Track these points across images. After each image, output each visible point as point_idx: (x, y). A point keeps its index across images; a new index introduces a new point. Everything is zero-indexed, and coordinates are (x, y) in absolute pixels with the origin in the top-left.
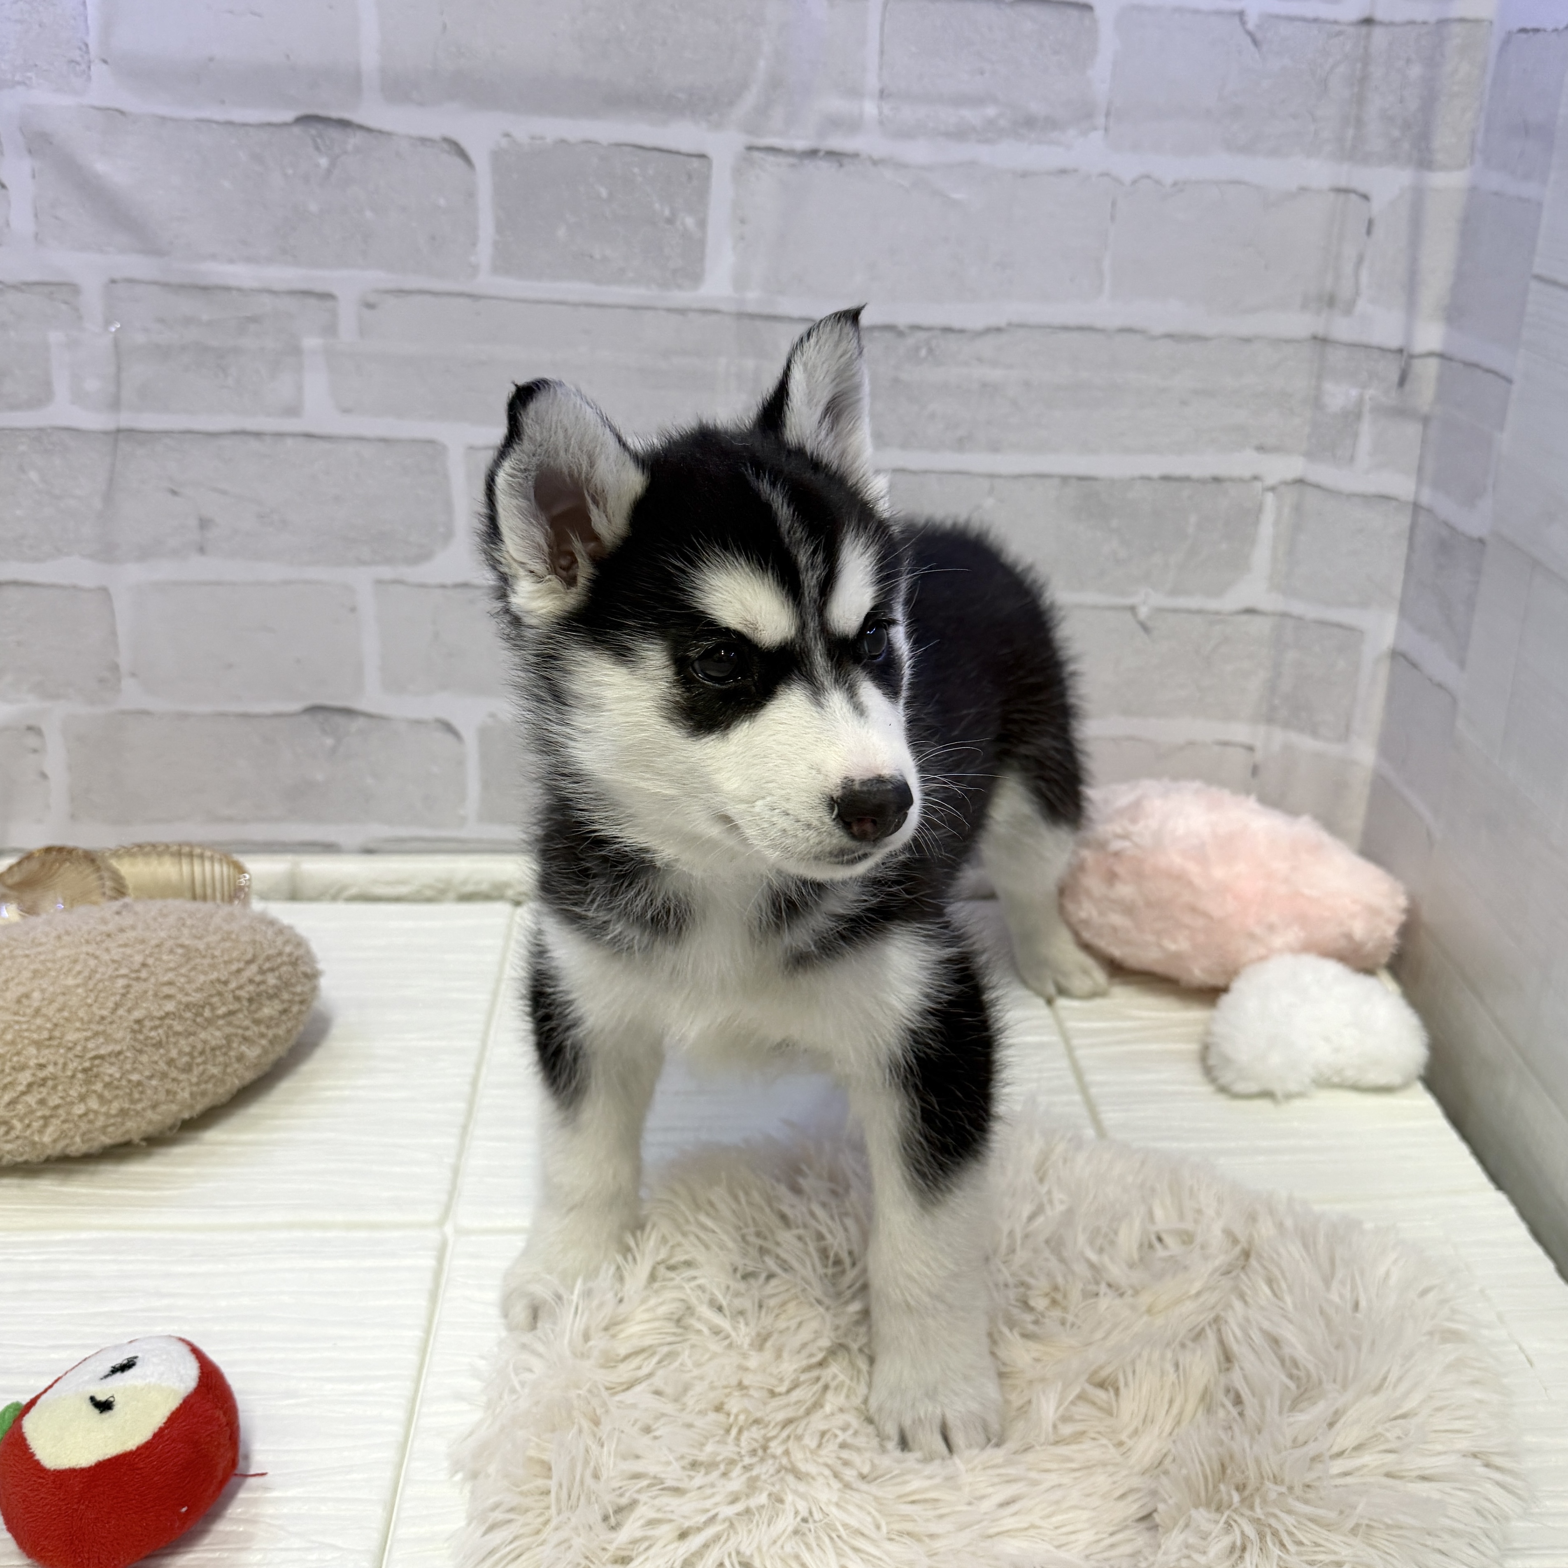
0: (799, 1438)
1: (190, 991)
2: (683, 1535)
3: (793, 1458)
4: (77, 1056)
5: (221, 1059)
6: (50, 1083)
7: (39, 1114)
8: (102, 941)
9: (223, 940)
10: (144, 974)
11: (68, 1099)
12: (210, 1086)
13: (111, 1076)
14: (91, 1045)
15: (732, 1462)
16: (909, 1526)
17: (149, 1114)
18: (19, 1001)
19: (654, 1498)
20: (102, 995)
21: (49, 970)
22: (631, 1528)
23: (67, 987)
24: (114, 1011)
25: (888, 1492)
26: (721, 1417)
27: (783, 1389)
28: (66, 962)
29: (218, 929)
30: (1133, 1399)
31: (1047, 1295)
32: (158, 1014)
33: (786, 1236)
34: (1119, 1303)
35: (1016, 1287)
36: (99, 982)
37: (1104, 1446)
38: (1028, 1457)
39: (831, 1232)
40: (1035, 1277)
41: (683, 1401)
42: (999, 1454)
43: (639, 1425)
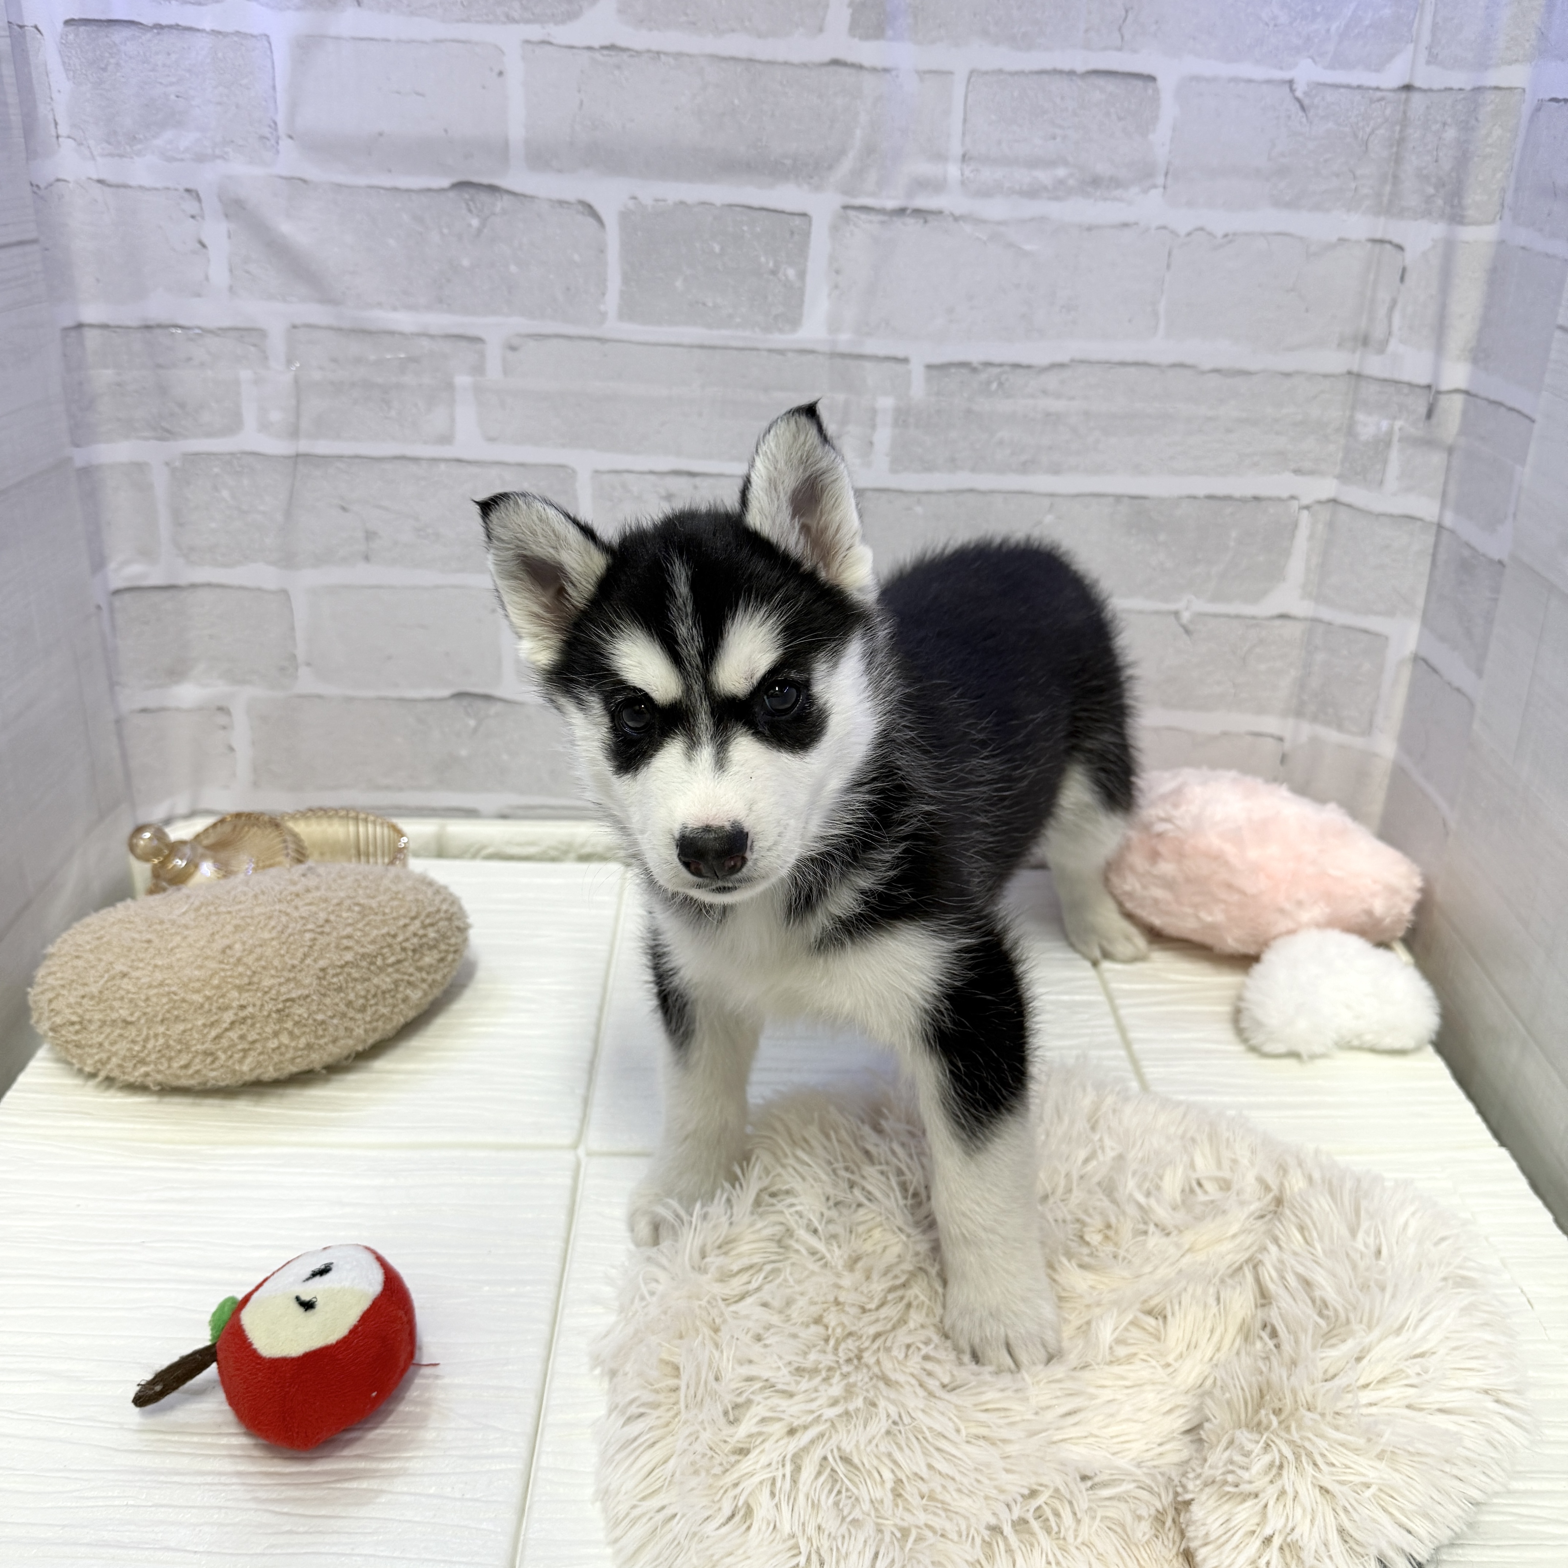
0: (888, 1350)
1: (365, 944)
2: (793, 1432)
3: (883, 1368)
4: (272, 999)
5: (390, 1001)
6: (249, 1021)
7: (240, 1047)
8: (292, 900)
9: (392, 899)
10: (327, 929)
11: (264, 1035)
12: (380, 1023)
13: (300, 1016)
14: (283, 989)
15: (832, 1370)
16: (985, 1431)
17: (331, 1046)
18: (223, 952)
19: (766, 1398)
20: (293, 947)
21: (249, 925)
22: (748, 1424)
23: (265, 940)
24: (302, 961)
25: (966, 1401)
26: (820, 1329)
27: (872, 1306)
28: (262, 918)
29: (388, 889)
30: (1179, 1327)
31: (1100, 1231)
32: (339, 963)
33: (870, 1171)
34: (1165, 1240)
35: (1073, 1223)
36: (290, 935)
37: (1154, 1367)
38: (1086, 1375)
39: (909, 1168)
40: (1090, 1216)
41: (788, 1313)
42: (1059, 1371)
43: (752, 1334)
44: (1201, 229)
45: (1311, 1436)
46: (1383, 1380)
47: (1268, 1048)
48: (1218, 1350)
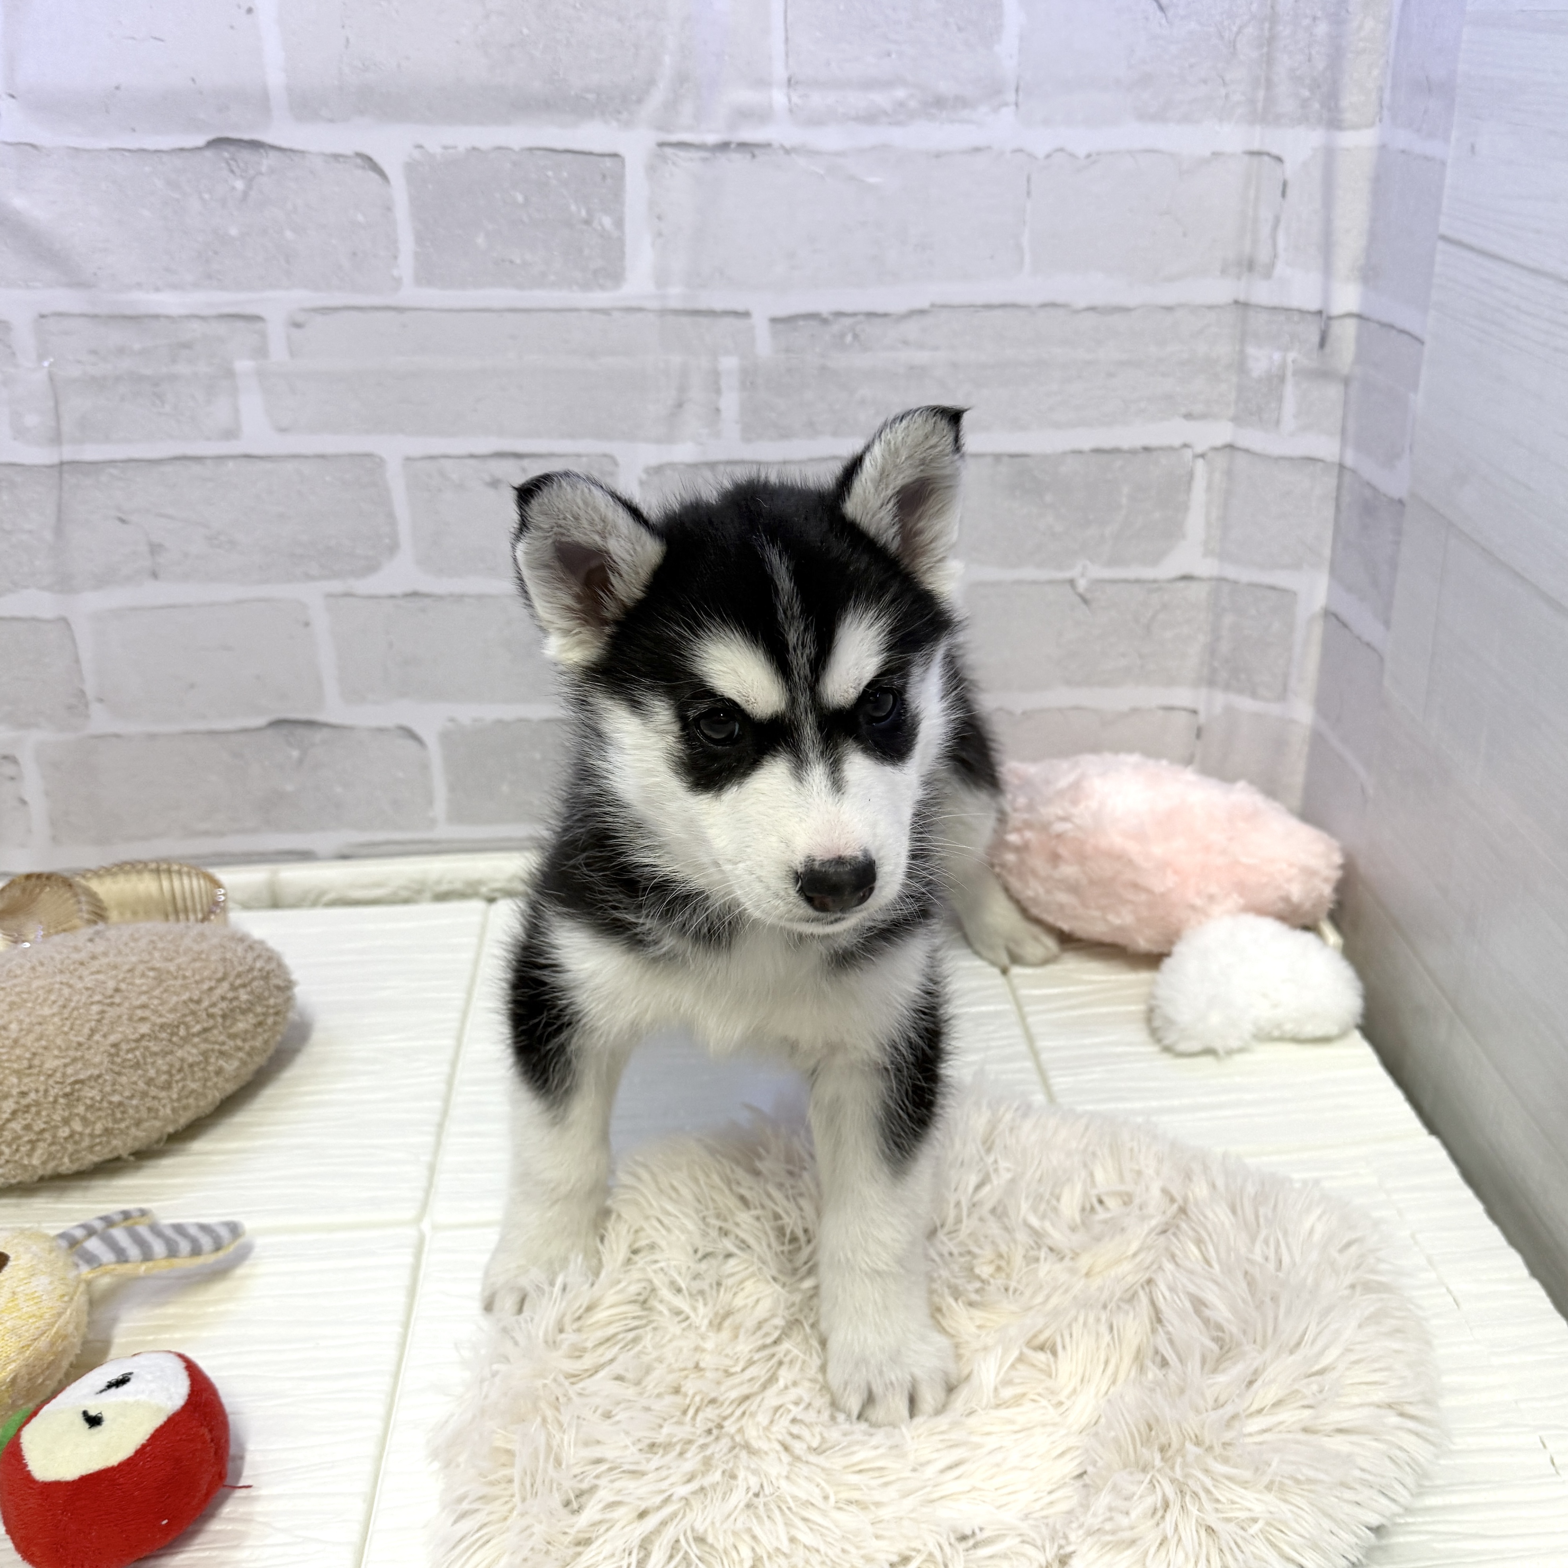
0: (753, 1415)
1: (164, 1012)
2: (642, 1515)
3: (746, 1436)
4: (57, 1083)
5: (199, 1074)
6: (33, 1109)
7: (26, 1139)
8: (75, 970)
9: (194, 960)
10: (117, 1000)
11: (53, 1124)
12: (191, 1101)
13: (92, 1099)
14: (69, 1071)
15: (690, 1442)
16: (855, 1495)
17: (133, 1131)
19: (612, 1481)
20: (78, 1022)
21: (25, 1001)
22: (591, 1512)
23: (44, 1017)
24: (90, 1037)
25: (836, 1463)
26: (678, 1399)
27: (738, 1369)
28: (41, 993)
29: (188, 950)
30: (1071, 1360)
31: (992, 1262)
32: (134, 1037)
33: (744, 1216)
34: (1058, 1267)
35: (961, 1256)
36: (73, 1010)
37: (1044, 1407)
38: (972, 1421)
39: (787, 1213)
40: (980, 1246)
41: (644, 1384)
42: (943, 1422)
43: (599, 1411)
44: (1061, 150)
45: (1196, 1472)
46: (1278, 1404)
47: (1182, 1046)
48: (1114, 1382)
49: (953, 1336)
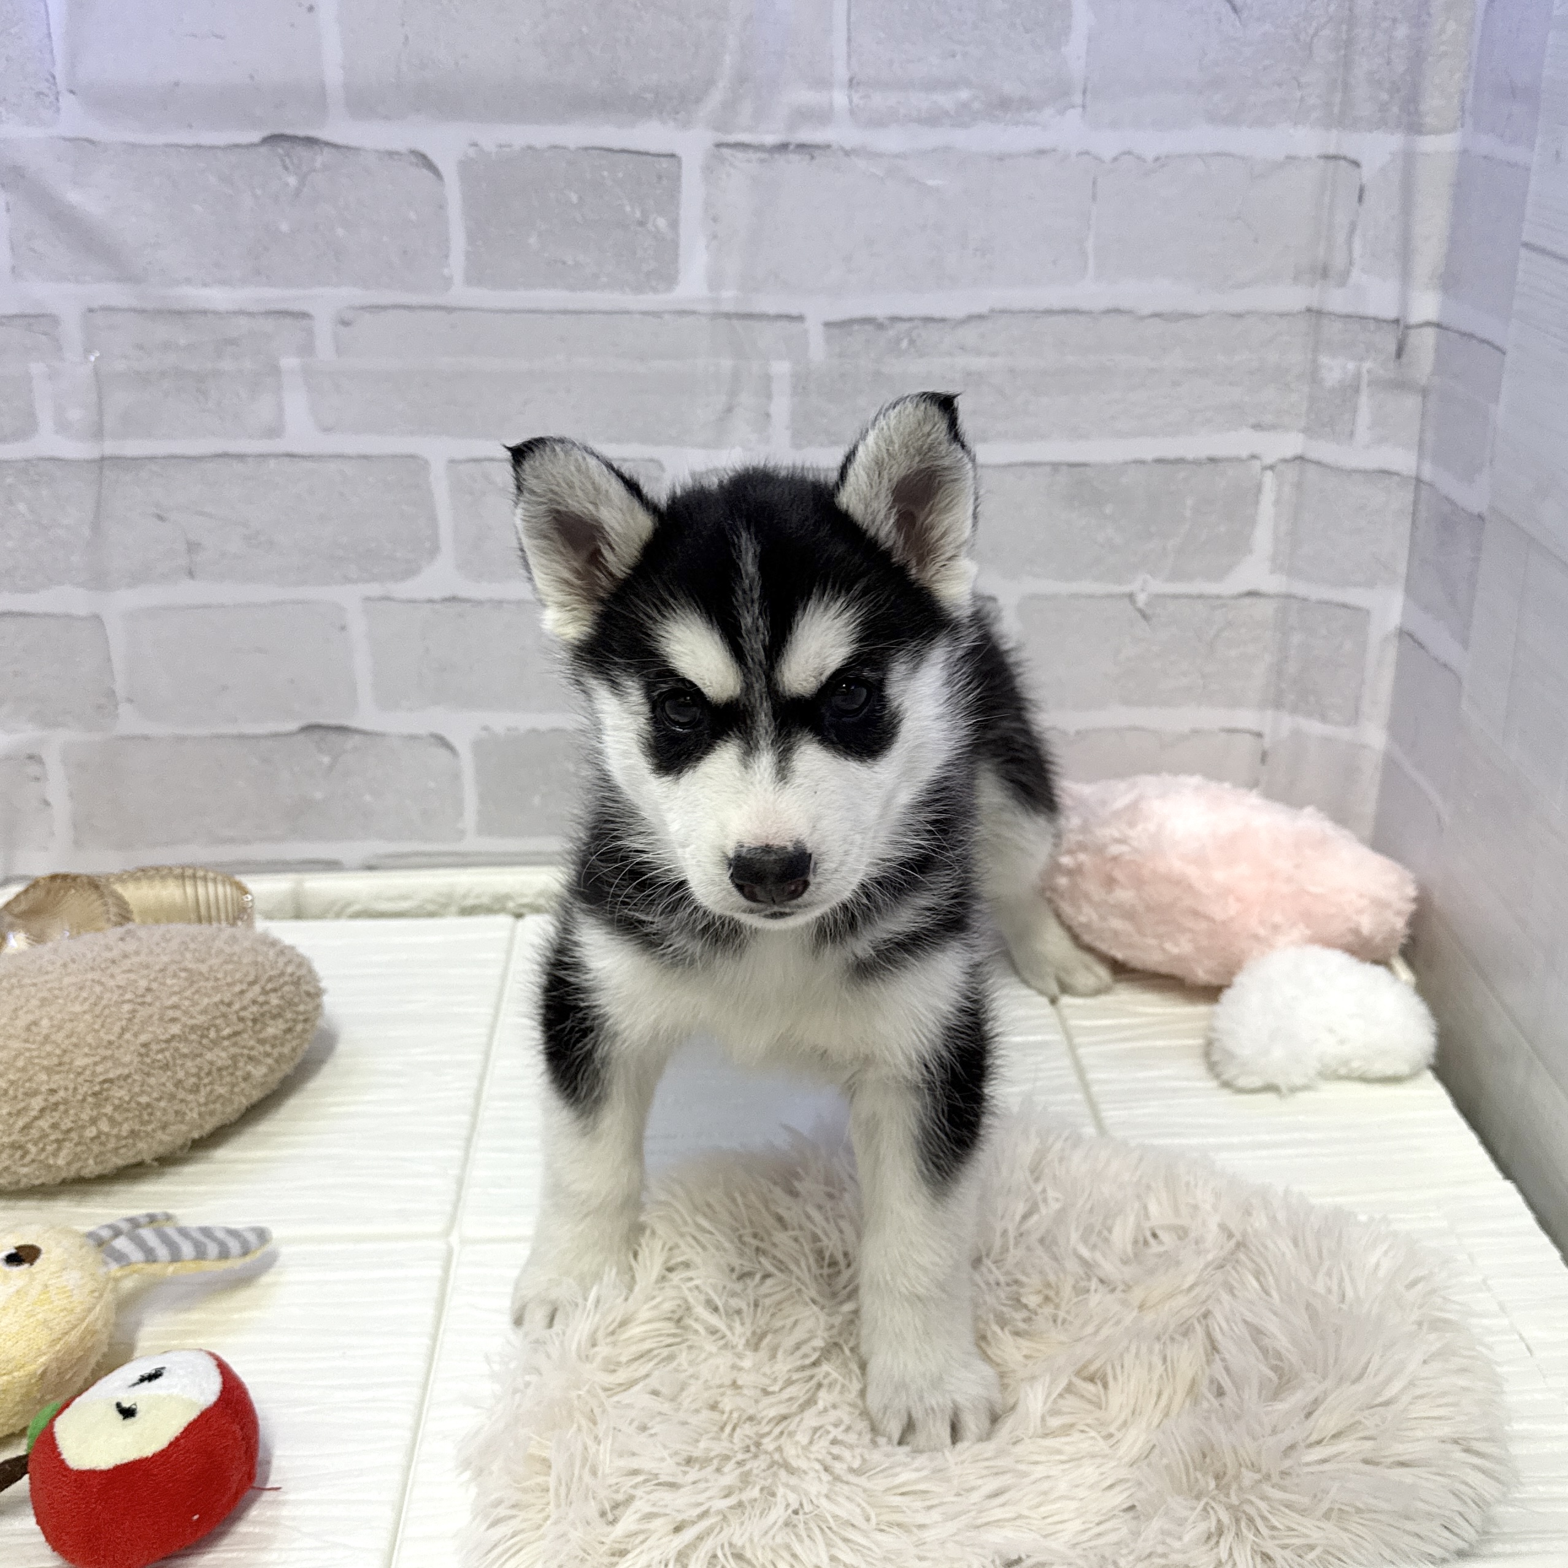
0: (791, 1434)
1: (195, 1014)
2: (678, 1529)
3: (785, 1454)
4: (86, 1081)
5: (228, 1079)
6: (62, 1108)
7: (53, 1137)
8: (107, 968)
9: (226, 962)
10: (148, 999)
11: (80, 1123)
12: (218, 1106)
13: (120, 1099)
14: (99, 1069)
15: (727, 1458)
16: (898, 1517)
17: (160, 1135)
18: (28, 1029)
19: (649, 1493)
20: (109, 1020)
21: (57, 997)
22: (628, 1522)
23: (76, 1014)
24: (120, 1036)
25: (878, 1484)
26: (715, 1415)
27: (776, 1388)
28: (72, 989)
29: (220, 952)
30: (1122, 1392)
31: (1040, 1292)
32: (164, 1037)
33: (781, 1237)
34: (1110, 1297)
35: (1008, 1285)
36: (105, 1007)
37: (1093, 1438)
38: (1019, 1449)
39: (826, 1234)
40: (1027, 1275)
41: (679, 1400)
42: (989, 1448)
43: (636, 1424)
44: (1129, 153)
45: (1253, 1498)
46: (1337, 1434)
47: (1242, 1082)
48: (1167, 1414)
49: (998, 1365)
